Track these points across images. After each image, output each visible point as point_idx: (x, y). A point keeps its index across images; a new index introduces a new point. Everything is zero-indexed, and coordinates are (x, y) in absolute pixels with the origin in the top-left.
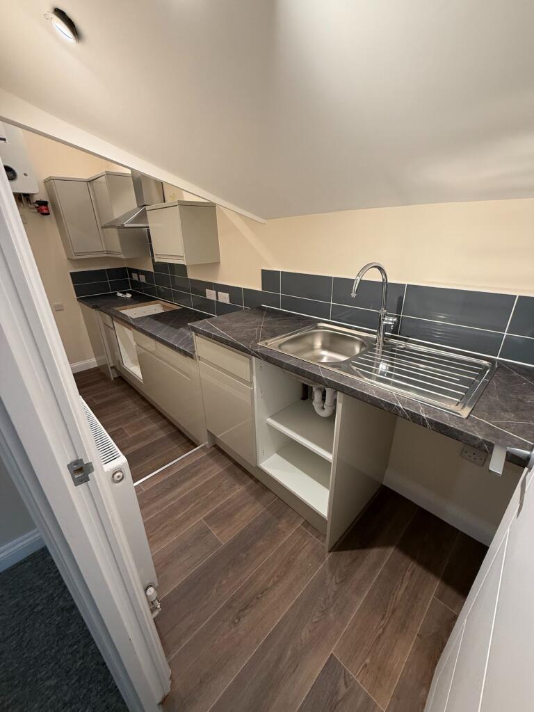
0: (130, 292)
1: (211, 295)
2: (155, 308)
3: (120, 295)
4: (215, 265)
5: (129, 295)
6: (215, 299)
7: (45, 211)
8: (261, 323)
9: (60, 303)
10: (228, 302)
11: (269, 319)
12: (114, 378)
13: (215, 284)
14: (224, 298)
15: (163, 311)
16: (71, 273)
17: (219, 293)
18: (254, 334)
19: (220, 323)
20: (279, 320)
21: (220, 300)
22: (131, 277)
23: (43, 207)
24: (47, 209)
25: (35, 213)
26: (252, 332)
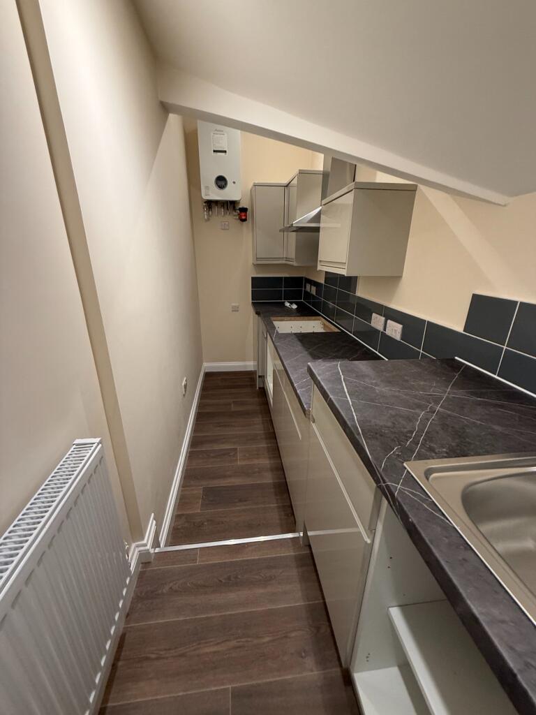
0: (296, 303)
1: (377, 321)
2: (314, 326)
3: (287, 304)
4: (393, 279)
5: (295, 306)
6: (381, 328)
7: (243, 218)
8: (437, 401)
9: (237, 304)
10: (398, 337)
11: (460, 394)
12: (259, 388)
13: (386, 307)
14: (395, 330)
15: (322, 331)
16: (252, 278)
17: (389, 321)
18: (409, 428)
19: (357, 377)
20: (485, 404)
21: (388, 332)
22: (305, 287)
23: (243, 214)
24: (246, 216)
25: (236, 219)
26: (410, 419)
